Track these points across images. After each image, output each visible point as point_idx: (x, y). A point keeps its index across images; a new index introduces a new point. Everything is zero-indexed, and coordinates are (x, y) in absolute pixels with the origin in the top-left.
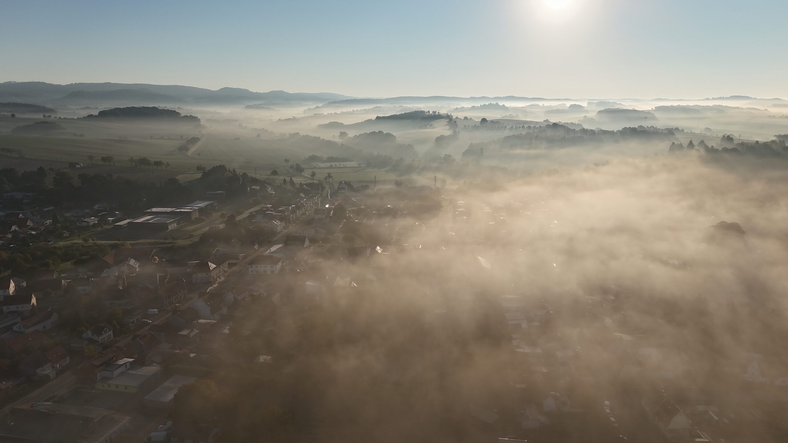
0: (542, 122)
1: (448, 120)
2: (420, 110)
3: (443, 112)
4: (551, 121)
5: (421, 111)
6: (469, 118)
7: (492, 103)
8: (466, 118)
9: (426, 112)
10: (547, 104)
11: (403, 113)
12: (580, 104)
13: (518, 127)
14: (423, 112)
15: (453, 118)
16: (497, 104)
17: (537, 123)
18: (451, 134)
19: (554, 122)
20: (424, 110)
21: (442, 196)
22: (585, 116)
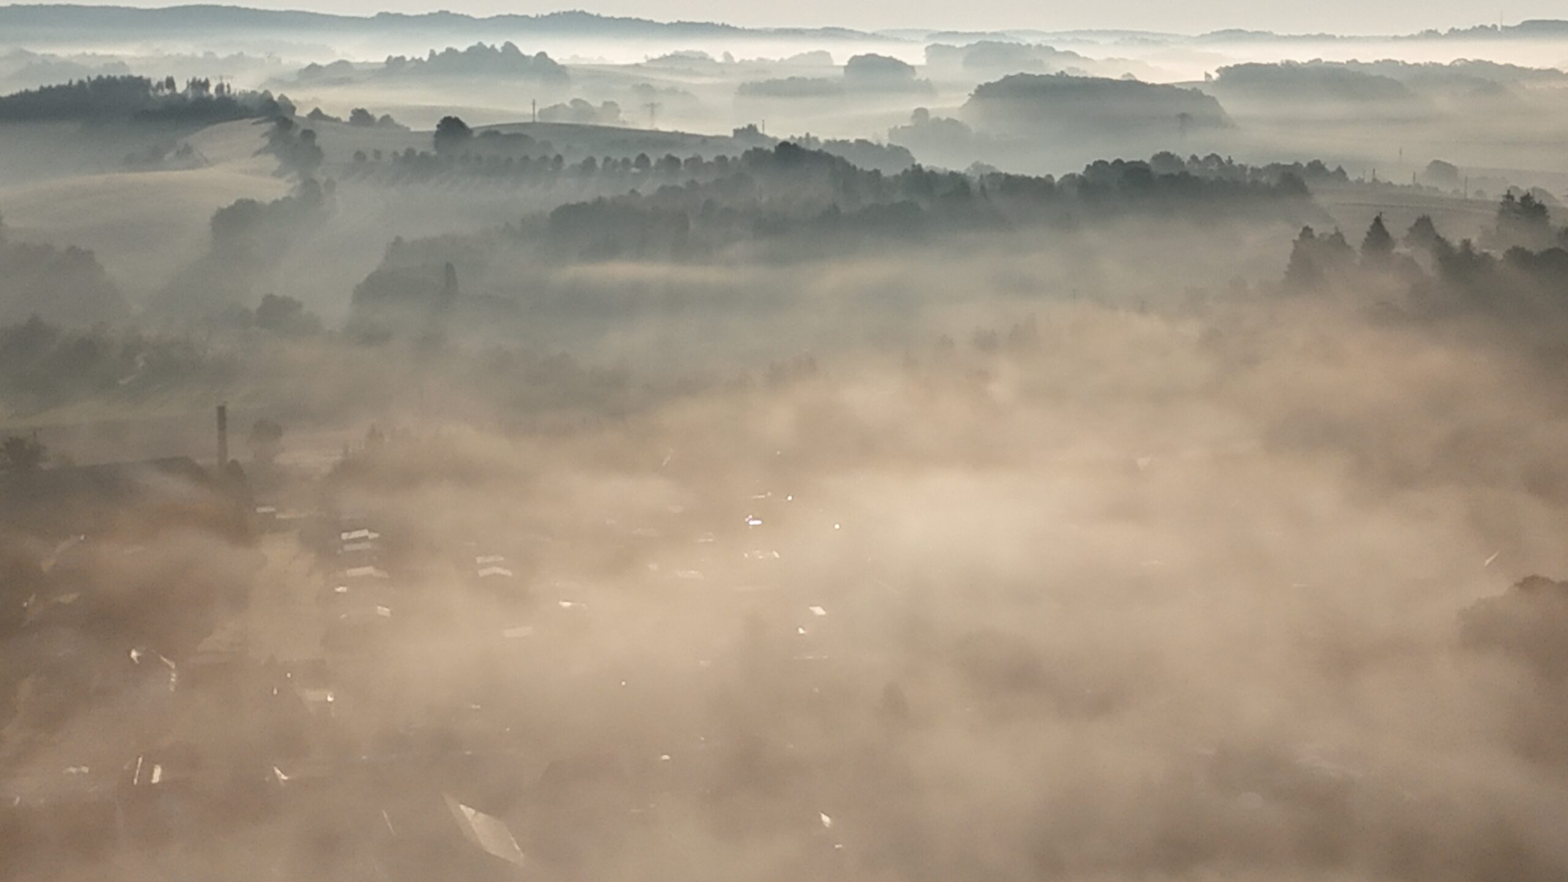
0: (725, 138)
1: (274, 124)
2: (126, 74)
3: (241, 84)
4: (770, 133)
5: (130, 77)
6: (378, 116)
7: (488, 46)
8: (361, 116)
9: (154, 83)
10: (745, 51)
11: (34, 87)
12: (895, 56)
13: (620, 160)
14: (141, 84)
15: (298, 113)
16: (510, 48)
17: (704, 140)
18: (294, 195)
19: (783, 136)
20: (145, 76)
21: (261, 510)
22: (921, 113)
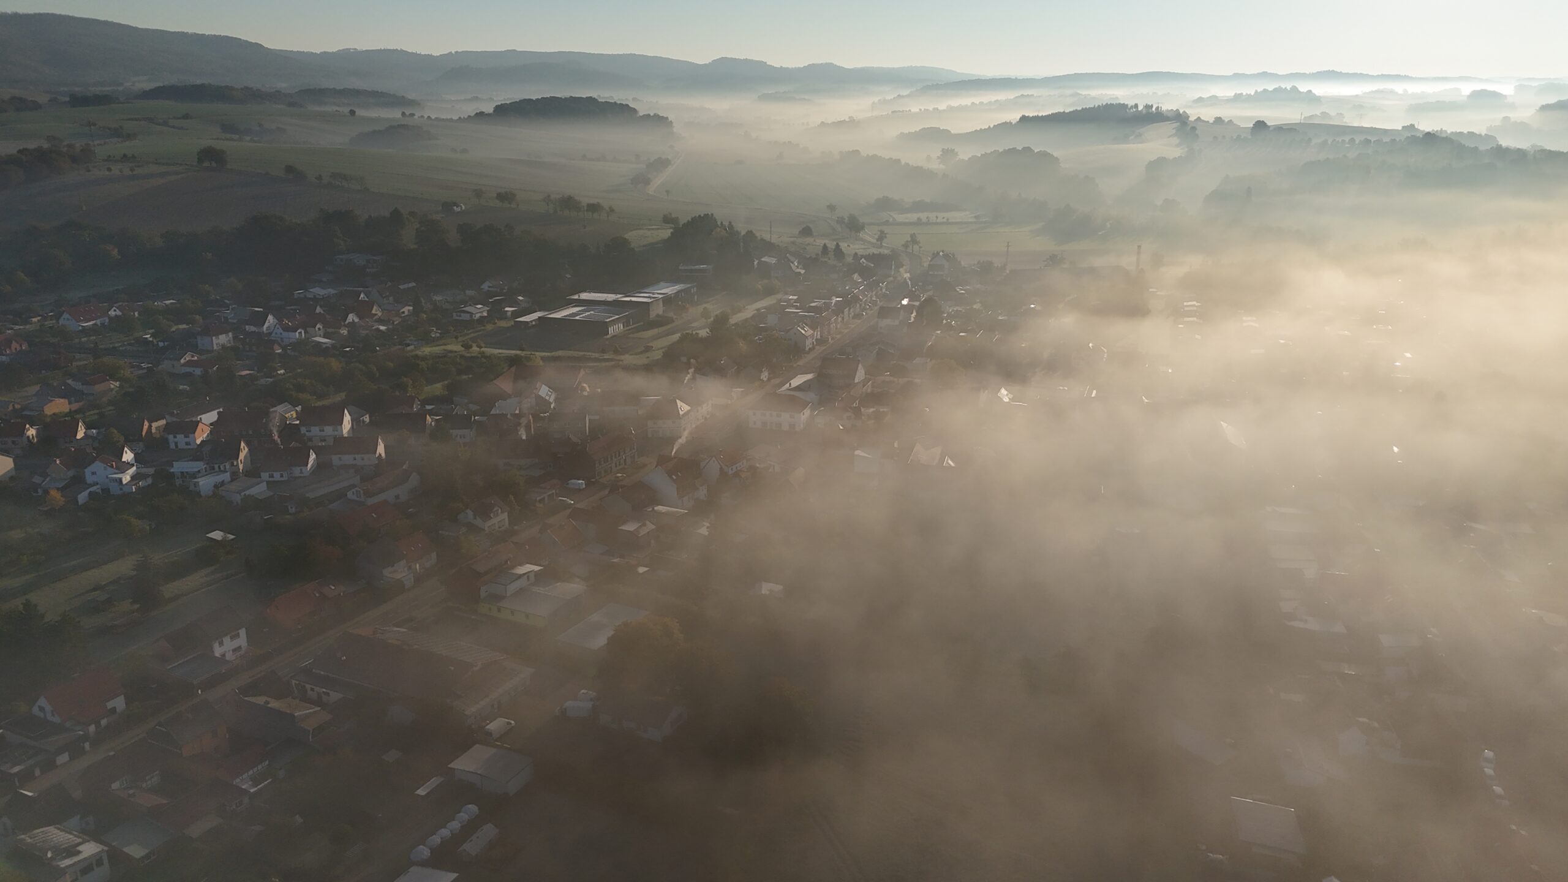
0: (1398, 130)
1: (1178, 124)
2: (1118, 102)
3: (1166, 107)
4: (1422, 129)
5: (1120, 104)
6: (1226, 120)
7: (1284, 87)
8: (1219, 120)
9: (1129, 106)
10: (1413, 88)
11: (1079, 108)
12: (1496, 90)
13: (1340, 141)
14: (1124, 106)
15: (1190, 119)
16: (1294, 89)
17: (1386, 131)
18: (1183, 155)
19: (1427, 130)
20: (1126, 103)
21: (1151, 290)
22: (1506, 119)
